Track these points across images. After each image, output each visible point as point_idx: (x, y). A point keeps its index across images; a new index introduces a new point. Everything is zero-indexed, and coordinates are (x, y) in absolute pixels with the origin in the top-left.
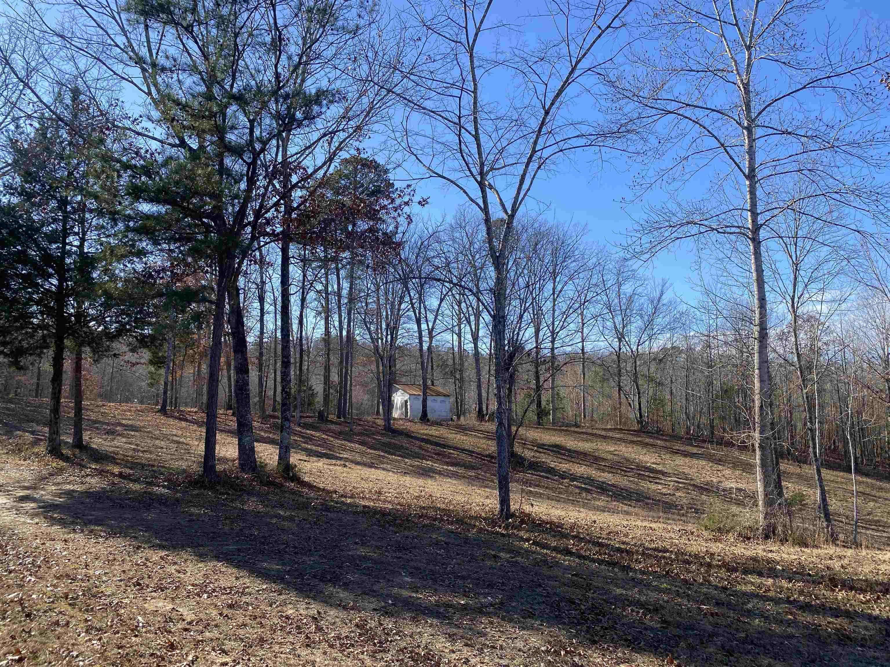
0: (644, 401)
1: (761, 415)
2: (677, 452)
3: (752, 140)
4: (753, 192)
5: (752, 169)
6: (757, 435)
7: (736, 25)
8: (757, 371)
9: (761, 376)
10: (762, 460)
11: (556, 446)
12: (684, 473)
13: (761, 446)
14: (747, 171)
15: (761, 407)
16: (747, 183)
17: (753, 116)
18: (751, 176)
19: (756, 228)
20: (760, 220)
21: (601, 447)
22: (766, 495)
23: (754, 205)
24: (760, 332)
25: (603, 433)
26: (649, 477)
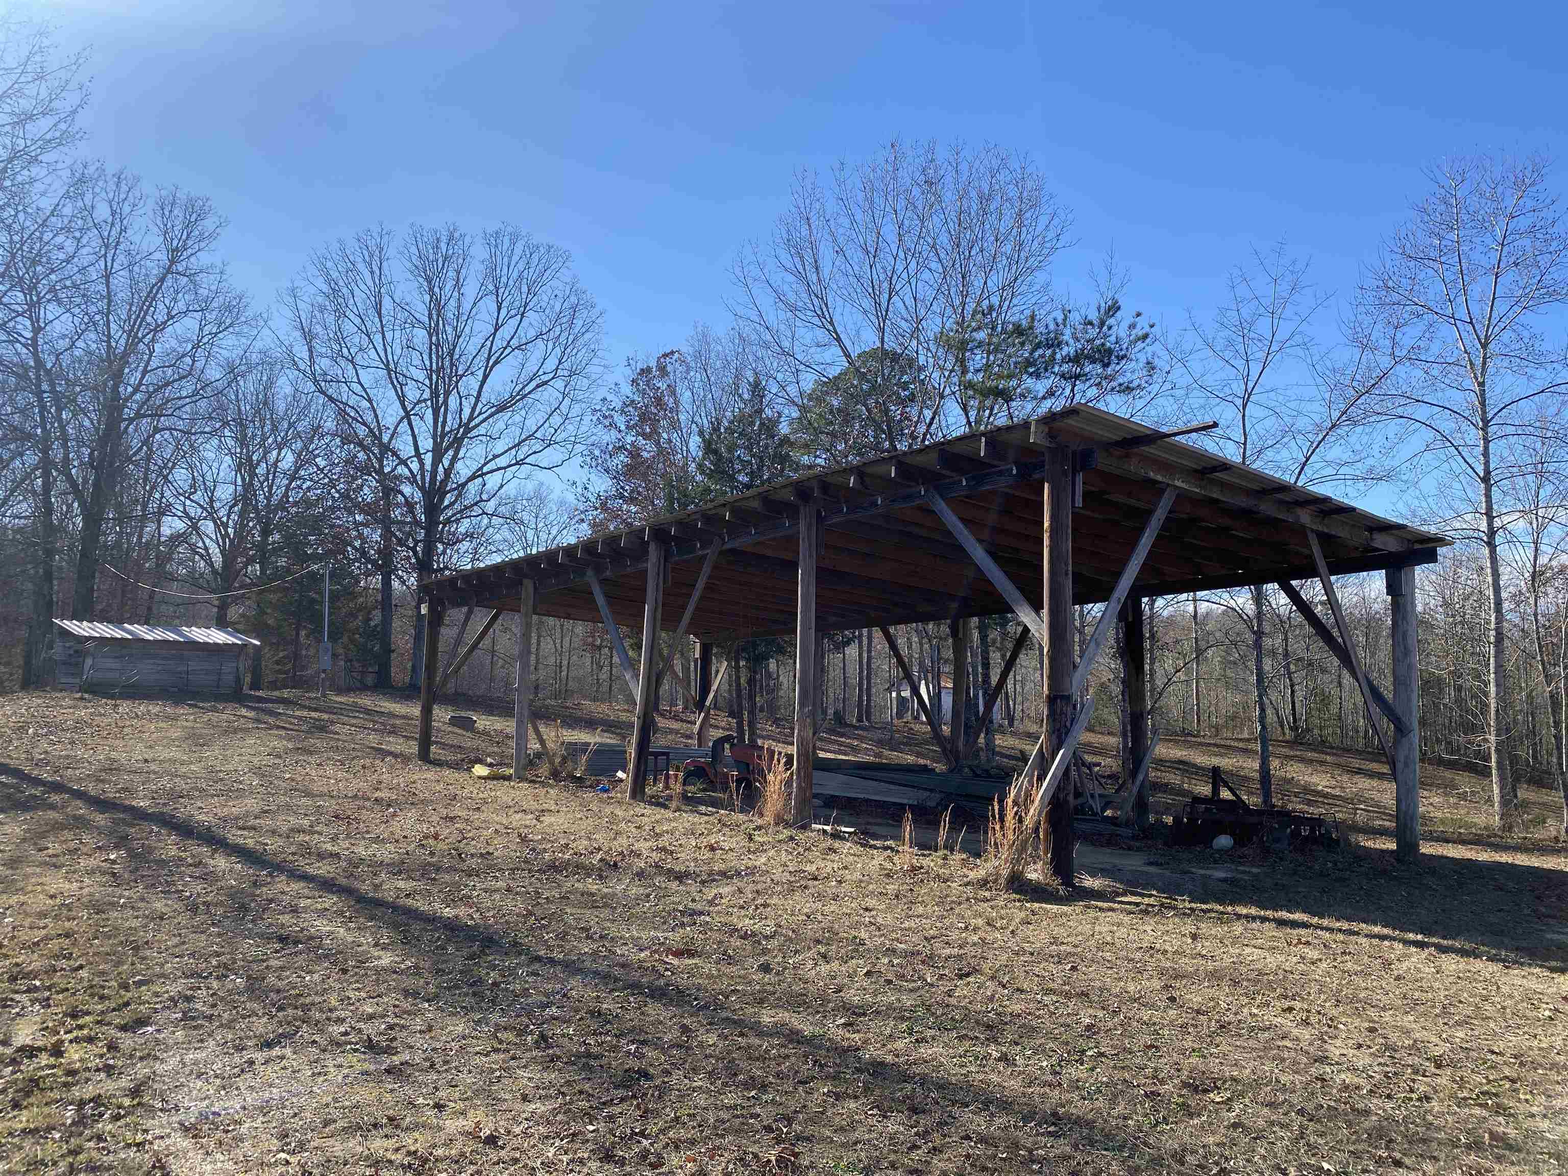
0: (1300, 694)
1: (1497, 718)
2: (1359, 772)
3: (1487, 441)
4: (1488, 496)
5: (1488, 472)
6: (1492, 738)
7: (1471, 323)
8: (1492, 676)
9: (1497, 681)
10: (1498, 762)
11: (1181, 762)
12: (1372, 799)
13: (1497, 750)
14: (1482, 475)
15: (1497, 711)
16: (1483, 485)
17: (1490, 416)
18: (1486, 479)
19: (1492, 533)
20: (1497, 523)
21: (1245, 765)
22: (1502, 797)
23: (1489, 508)
24: (1496, 637)
25: (1241, 745)
26: (1324, 803)
